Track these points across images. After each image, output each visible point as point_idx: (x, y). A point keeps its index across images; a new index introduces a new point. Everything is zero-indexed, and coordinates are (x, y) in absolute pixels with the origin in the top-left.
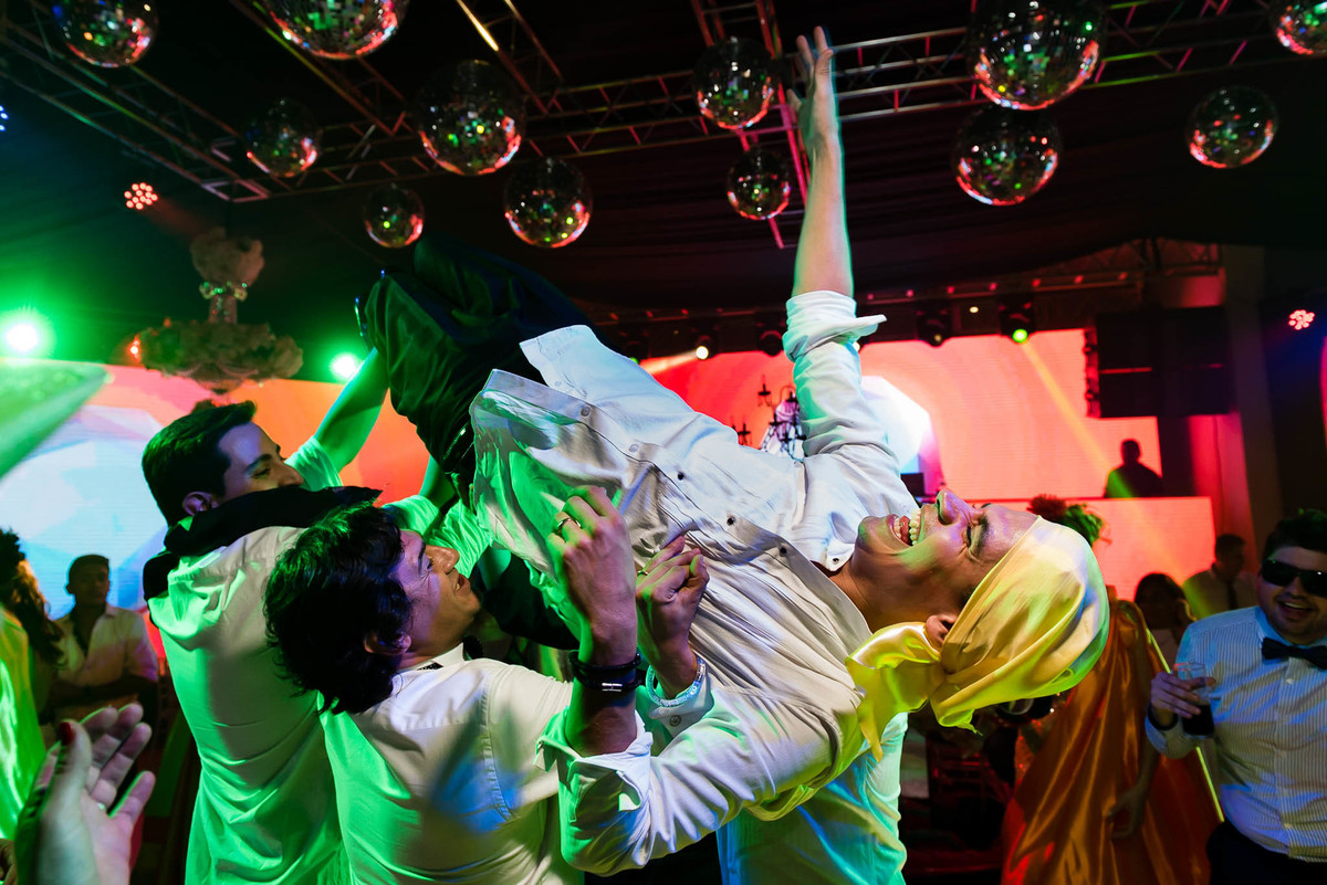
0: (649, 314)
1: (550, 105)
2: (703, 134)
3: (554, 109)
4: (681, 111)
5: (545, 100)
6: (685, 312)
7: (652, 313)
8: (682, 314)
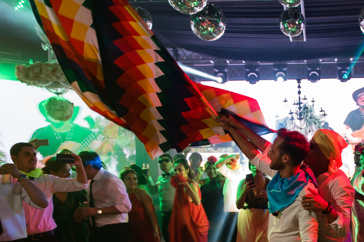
7: (229, 62)
8: (243, 63)
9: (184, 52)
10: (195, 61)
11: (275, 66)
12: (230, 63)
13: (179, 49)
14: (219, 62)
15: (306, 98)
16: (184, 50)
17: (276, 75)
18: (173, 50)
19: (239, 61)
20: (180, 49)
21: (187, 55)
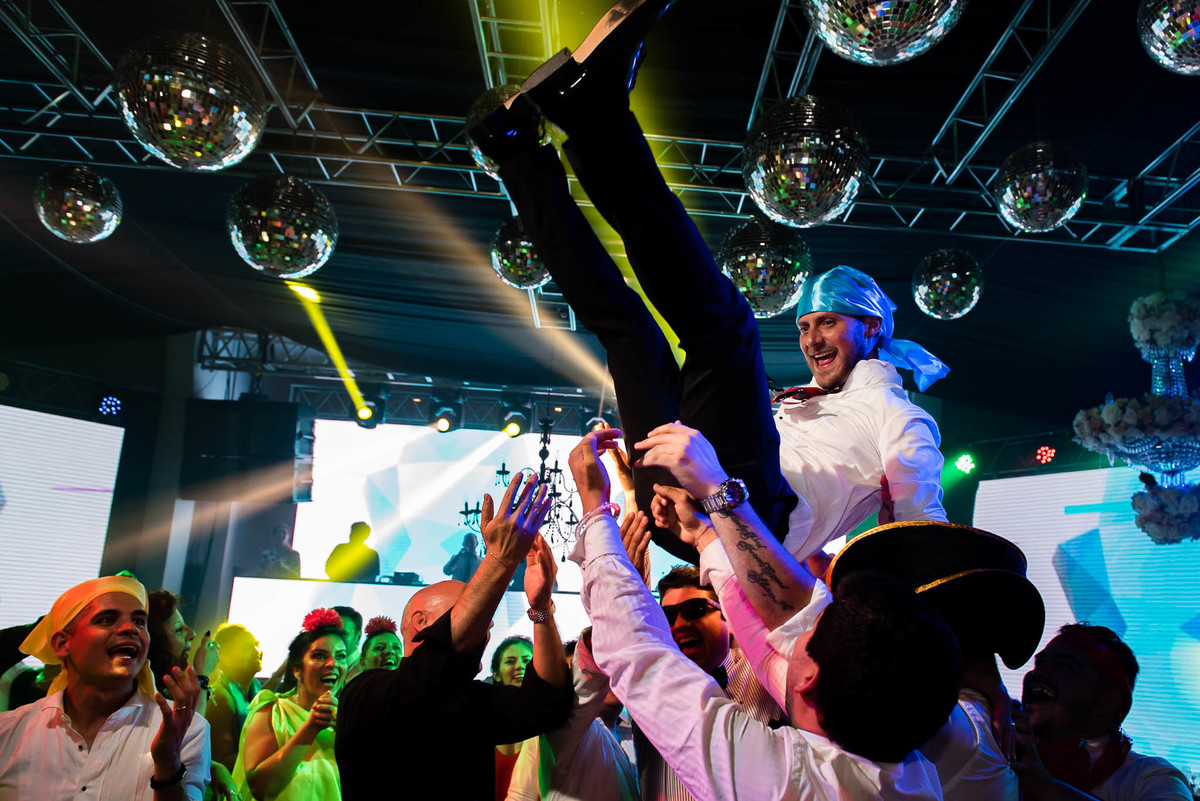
0: (390, 376)
1: (300, 120)
2: (473, 189)
3: (304, 126)
4: (450, 160)
5: (296, 114)
6: (429, 379)
7: (394, 376)
8: (426, 382)
9: (284, 347)
10: (308, 368)
11: (504, 396)
12: (396, 380)
13: (274, 338)
14: (368, 375)
15: (559, 467)
16: (285, 339)
17: (506, 419)
18: (260, 337)
19: (419, 377)
20: (277, 338)
21: (291, 354)
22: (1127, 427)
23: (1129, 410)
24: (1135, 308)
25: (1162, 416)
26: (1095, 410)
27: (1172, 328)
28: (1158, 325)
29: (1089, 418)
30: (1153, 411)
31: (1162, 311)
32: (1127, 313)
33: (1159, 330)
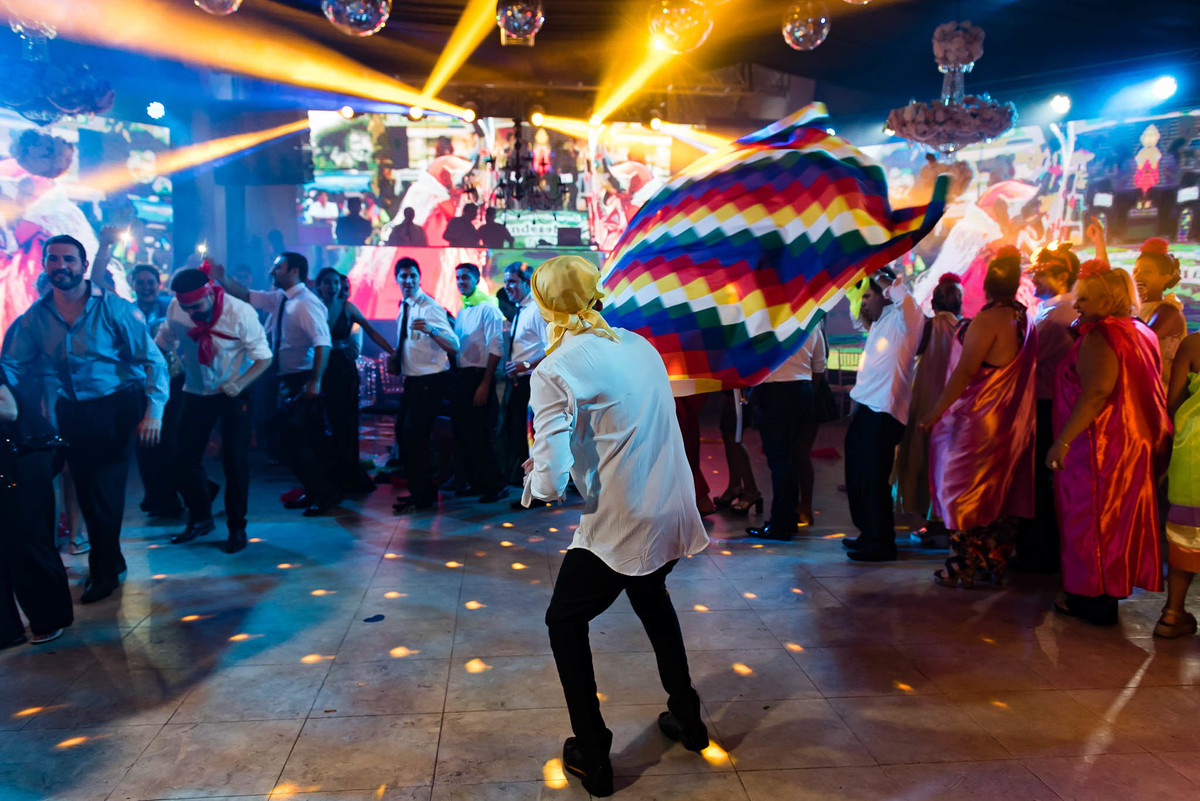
22: (919, 123)
23: (921, 112)
24: (937, 33)
25: (940, 116)
26: (900, 110)
27: (958, 49)
28: (949, 46)
29: (897, 116)
30: (935, 112)
31: (953, 37)
32: (931, 35)
33: (950, 51)
